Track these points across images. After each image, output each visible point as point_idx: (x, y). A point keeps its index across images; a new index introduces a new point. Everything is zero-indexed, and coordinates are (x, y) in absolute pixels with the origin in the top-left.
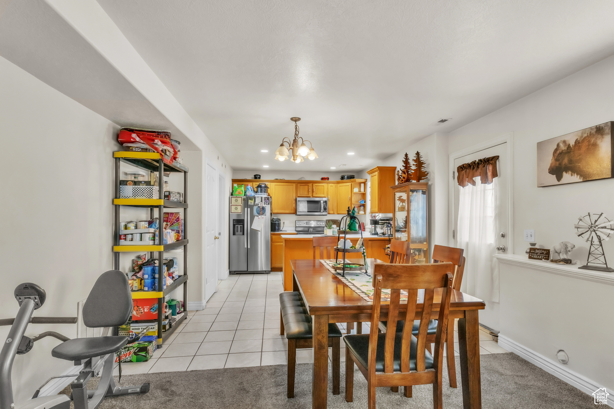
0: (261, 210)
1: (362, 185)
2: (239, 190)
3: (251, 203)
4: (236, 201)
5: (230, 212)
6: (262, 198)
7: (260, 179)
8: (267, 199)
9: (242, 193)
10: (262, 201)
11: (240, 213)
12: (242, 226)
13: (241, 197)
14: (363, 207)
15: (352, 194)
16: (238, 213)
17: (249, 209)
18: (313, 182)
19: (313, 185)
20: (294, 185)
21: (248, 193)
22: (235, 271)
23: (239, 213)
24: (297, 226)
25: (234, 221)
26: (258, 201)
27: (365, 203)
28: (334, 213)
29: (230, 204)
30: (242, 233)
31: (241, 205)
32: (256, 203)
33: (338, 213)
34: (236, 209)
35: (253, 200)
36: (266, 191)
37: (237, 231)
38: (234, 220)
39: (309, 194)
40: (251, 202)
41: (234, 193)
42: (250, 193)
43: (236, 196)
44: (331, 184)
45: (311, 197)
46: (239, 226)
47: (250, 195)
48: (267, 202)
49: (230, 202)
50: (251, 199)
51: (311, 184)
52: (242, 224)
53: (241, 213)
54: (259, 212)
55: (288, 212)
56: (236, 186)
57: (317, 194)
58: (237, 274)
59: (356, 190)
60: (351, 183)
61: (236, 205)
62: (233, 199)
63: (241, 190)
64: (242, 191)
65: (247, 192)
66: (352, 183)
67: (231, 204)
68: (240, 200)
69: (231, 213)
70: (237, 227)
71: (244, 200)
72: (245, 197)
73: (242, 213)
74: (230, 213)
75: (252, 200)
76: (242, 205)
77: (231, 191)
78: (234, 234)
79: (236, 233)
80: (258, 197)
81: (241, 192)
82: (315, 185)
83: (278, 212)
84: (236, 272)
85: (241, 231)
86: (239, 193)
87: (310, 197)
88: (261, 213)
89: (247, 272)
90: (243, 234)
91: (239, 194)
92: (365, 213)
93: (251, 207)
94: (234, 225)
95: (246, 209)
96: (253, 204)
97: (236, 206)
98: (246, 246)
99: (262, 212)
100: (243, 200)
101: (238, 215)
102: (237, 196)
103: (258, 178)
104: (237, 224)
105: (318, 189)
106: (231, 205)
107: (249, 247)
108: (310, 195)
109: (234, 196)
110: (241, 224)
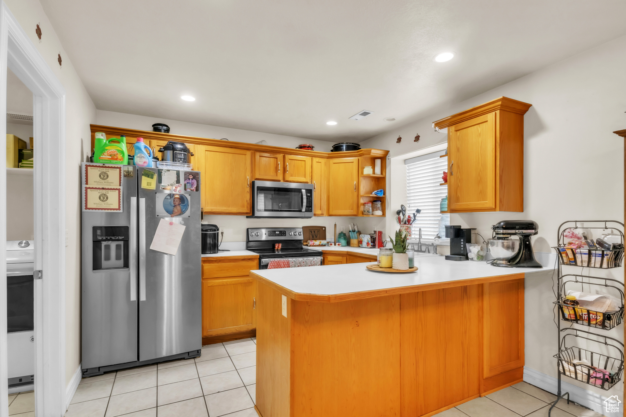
0: (177, 203)
1: (378, 162)
2: (112, 148)
3: (149, 184)
4: (104, 176)
5: (84, 207)
6: (178, 173)
7: (168, 132)
8: (191, 177)
9: (122, 159)
10: (178, 181)
11: (115, 211)
12: (122, 243)
13: (120, 168)
14: (380, 203)
15: (361, 178)
16: (109, 211)
17: (143, 201)
18: (285, 152)
19: (284, 157)
20: (249, 153)
21: (137, 160)
22: (99, 368)
23: (112, 211)
24: (250, 240)
25: (99, 232)
26: (168, 179)
27: (384, 196)
28: (322, 214)
29: (84, 186)
30: (121, 262)
31: (119, 190)
32: (162, 184)
33: (331, 213)
34: (103, 198)
35: (155, 177)
36: (186, 160)
37: (108, 258)
38: (95, 229)
39: (277, 175)
40: (147, 183)
41: (95, 159)
42: (144, 160)
43: (101, 165)
44: (317, 159)
45: (282, 181)
46: (113, 245)
47: (145, 165)
48: (192, 185)
49: (83, 178)
50: (149, 173)
51: (282, 155)
52: (120, 238)
53: (119, 209)
54: (171, 208)
55: (234, 210)
56: (102, 138)
57: (292, 176)
58: (105, 373)
59: (368, 171)
60: (357, 158)
61: (103, 189)
62: (94, 174)
63: (118, 150)
64: (122, 152)
65: (135, 157)
66: (359, 158)
67: (88, 186)
68: (114, 176)
69: (86, 208)
70: (108, 247)
71: (128, 175)
72: (131, 169)
73: (121, 211)
74: (84, 210)
75: (152, 178)
76: (121, 188)
77: (88, 152)
78: (97, 266)
79: (104, 263)
80: (169, 170)
81: (120, 156)
82: (288, 157)
83: (214, 211)
84: (102, 370)
85: (118, 258)
86: (114, 157)
87: (279, 181)
88: (176, 210)
89: (138, 364)
90: (126, 265)
91: (112, 159)
92: (384, 214)
93: (151, 196)
94: (97, 244)
95: (134, 200)
96: (153, 187)
97: (104, 192)
98: (133, 297)
99: (178, 208)
100: (125, 176)
101: (111, 216)
102: (107, 165)
103: (163, 131)
104: (107, 240)
105: (294, 166)
106: (86, 188)
107: (143, 298)
108: (280, 177)
109: (98, 165)
110: (118, 240)
